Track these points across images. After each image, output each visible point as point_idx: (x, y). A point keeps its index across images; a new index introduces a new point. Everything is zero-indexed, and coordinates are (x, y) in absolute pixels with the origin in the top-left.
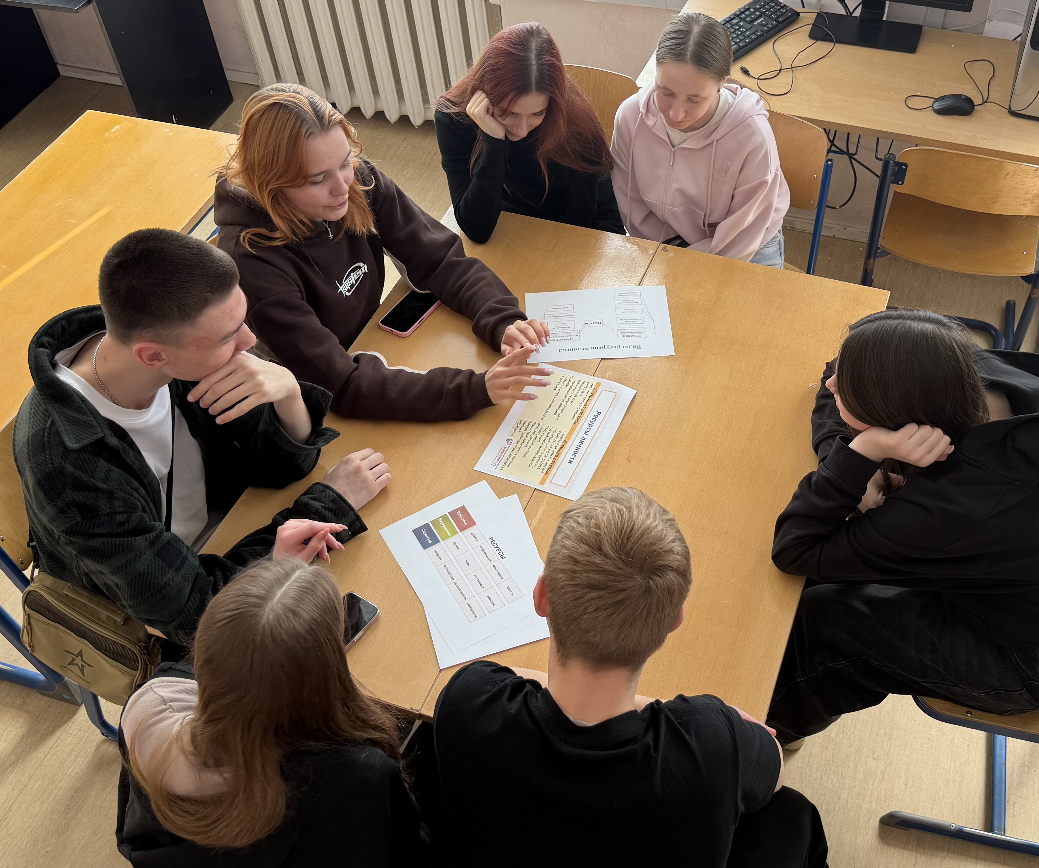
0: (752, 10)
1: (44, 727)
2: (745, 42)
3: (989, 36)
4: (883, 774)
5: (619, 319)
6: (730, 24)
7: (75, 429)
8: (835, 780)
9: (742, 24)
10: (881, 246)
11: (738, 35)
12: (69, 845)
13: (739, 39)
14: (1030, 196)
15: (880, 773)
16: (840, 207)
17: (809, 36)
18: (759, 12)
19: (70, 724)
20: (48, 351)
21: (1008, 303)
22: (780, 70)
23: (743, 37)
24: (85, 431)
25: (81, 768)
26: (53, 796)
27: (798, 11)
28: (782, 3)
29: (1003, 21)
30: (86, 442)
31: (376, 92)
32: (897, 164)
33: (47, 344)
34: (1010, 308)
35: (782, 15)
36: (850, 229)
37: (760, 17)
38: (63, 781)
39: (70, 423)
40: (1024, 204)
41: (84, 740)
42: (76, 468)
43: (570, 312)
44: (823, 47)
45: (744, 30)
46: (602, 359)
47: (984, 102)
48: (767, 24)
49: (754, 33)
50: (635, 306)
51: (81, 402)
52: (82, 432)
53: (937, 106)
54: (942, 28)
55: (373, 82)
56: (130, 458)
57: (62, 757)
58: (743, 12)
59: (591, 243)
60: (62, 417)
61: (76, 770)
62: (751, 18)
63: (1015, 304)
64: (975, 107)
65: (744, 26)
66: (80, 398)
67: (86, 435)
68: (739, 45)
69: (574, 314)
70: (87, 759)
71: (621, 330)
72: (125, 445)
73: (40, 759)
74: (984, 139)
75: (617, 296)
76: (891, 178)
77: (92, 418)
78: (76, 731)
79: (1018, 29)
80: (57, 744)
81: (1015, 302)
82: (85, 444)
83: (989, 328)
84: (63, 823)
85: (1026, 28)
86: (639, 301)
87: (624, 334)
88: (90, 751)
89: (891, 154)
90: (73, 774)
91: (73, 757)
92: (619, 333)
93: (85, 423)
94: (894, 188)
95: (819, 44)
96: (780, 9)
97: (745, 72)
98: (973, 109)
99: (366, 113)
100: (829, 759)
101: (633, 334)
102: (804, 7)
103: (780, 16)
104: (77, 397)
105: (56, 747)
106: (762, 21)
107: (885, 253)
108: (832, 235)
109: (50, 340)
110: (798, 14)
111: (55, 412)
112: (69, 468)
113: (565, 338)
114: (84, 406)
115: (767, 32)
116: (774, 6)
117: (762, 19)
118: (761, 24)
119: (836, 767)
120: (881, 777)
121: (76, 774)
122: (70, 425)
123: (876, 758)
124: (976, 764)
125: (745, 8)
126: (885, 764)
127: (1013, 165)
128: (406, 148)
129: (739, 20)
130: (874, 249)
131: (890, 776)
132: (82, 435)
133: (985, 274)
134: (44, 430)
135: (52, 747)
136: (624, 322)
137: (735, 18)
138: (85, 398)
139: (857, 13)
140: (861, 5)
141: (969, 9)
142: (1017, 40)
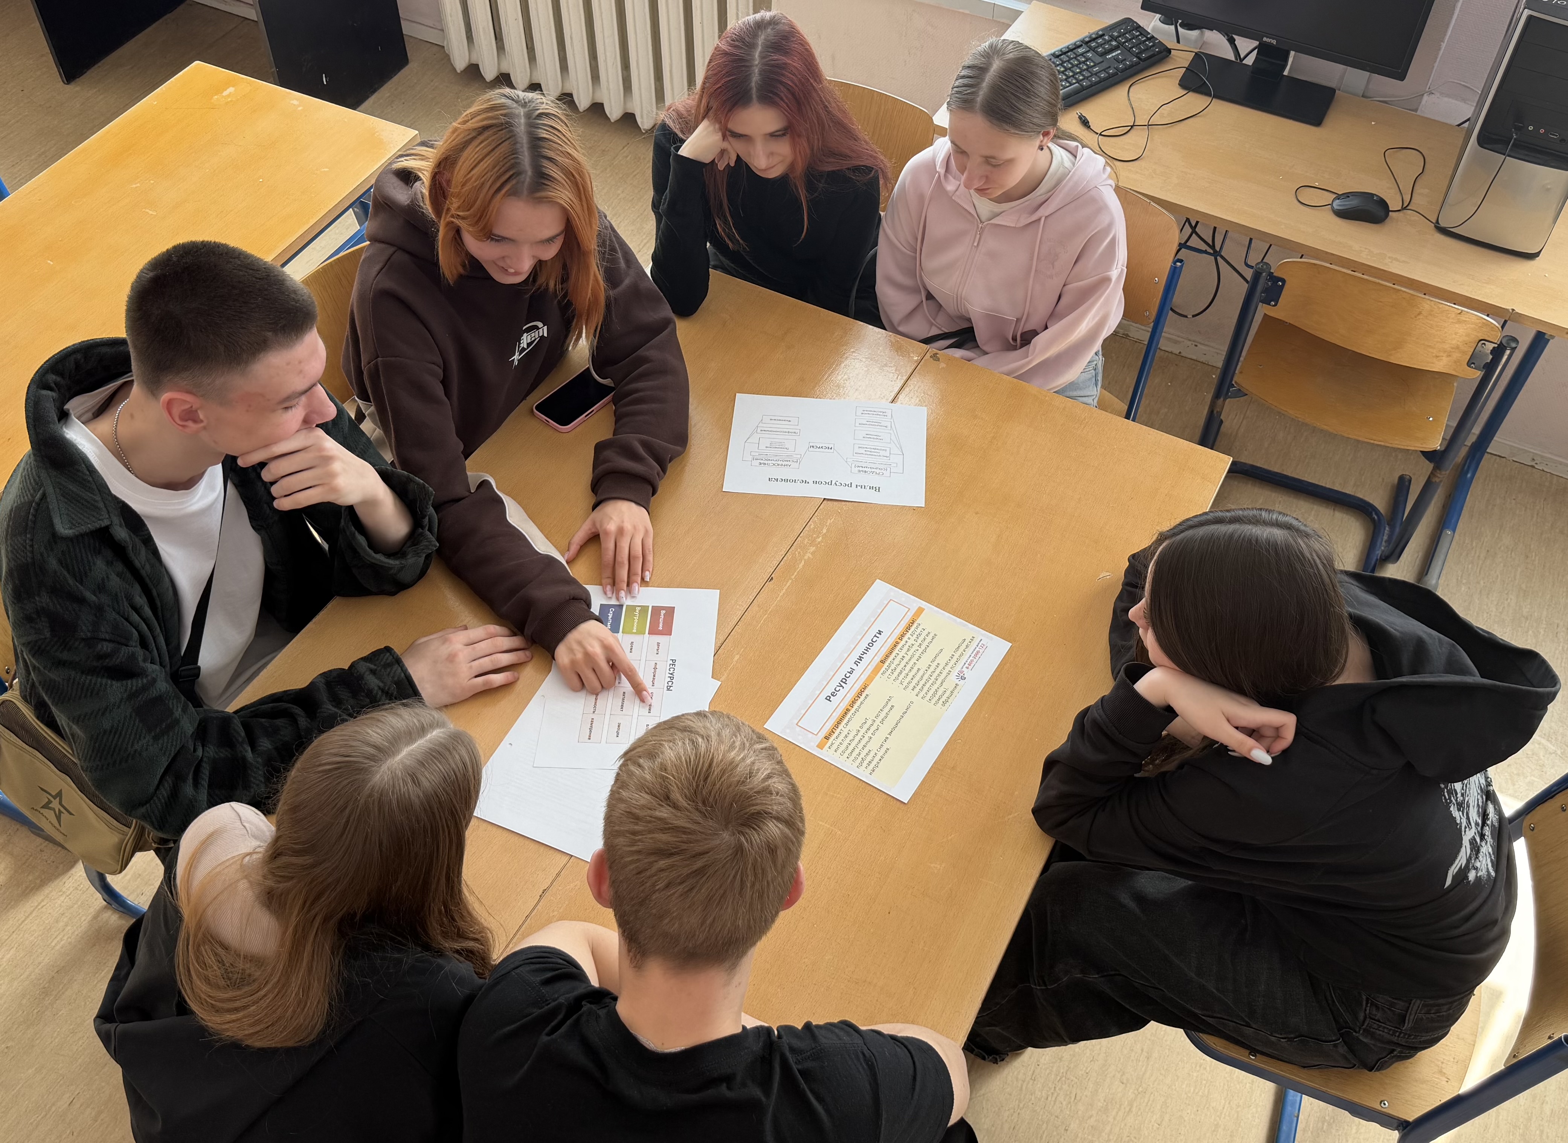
0: (1107, 38)
1: (30, 878)
2: (1090, 81)
3: (1426, 116)
4: (1131, 1104)
5: (856, 446)
6: (1074, 53)
7: (73, 508)
8: (1064, 1103)
9: (1090, 55)
10: (1236, 382)
11: (1082, 71)
12: (38, 1042)
13: (1083, 75)
14: (1447, 346)
15: (1126, 1103)
16: (1194, 316)
17: (1179, 84)
18: (1116, 40)
19: (65, 878)
20: (54, 394)
21: (1401, 478)
22: (1132, 127)
23: (1090, 74)
24: (85, 514)
25: (69, 940)
26: (27, 973)
27: (1169, 47)
28: (1149, 33)
29: (1448, 96)
30: (84, 529)
31: (595, 77)
32: (1272, 277)
33: (53, 385)
34: (1402, 486)
35: (1147, 49)
36: (1203, 347)
37: (1116, 48)
38: (44, 954)
39: (67, 499)
40: (1437, 357)
41: (79, 903)
42: (62, 564)
43: (792, 427)
44: (1195, 102)
45: (1092, 64)
46: (824, 499)
47: (1404, 208)
48: (1125, 60)
49: (1104, 70)
50: (882, 431)
51: (88, 473)
52: (82, 514)
53: (1337, 205)
54: (1363, 96)
55: (593, 62)
56: (140, 559)
57: (47, 922)
58: (1094, 39)
59: (836, 334)
60: (58, 490)
61: (63, 943)
62: (1104, 48)
63: (1410, 481)
64: (1390, 213)
65: (1093, 59)
66: (87, 467)
67: (86, 520)
68: (1081, 85)
69: (796, 431)
70: (80, 930)
71: (856, 463)
72: (137, 540)
73: (19, 920)
74: (1396, 259)
75: (859, 413)
76: (1261, 296)
77: (98, 498)
78: (71, 889)
79: (1466, 110)
80: (43, 904)
81: (1411, 478)
82: (81, 531)
83: (1370, 510)
84: (36, 1011)
85: (1477, 110)
86: (889, 424)
87: (861, 469)
88: (85, 920)
89: (1267, 264)
90: (58, 947)
91: (61, 924)
92: (853, 465)
93: (88, 502)
94: (1262, 310)
95: (1193, 98)
96: (1145, 41)
97: (1085, 123)
98: (1387, 215)
99: (580, 103)
100: (1061, 1075)
101: (873, 470)
102: (1178, 42)
103: (1144, 50)
104: (83, 466)
105: (42, 907)
106: (1118, 55)
107: (1240, 393)
108: (1177, 352)
109: (58, 379)
110: (1169, 51)
111: (49, 481)
112: (53, 564)
113: (779, 463)
114: (90, 479)
115: (1123, 70)
116: (1138, 36)
117: (1119, 52)
118: (1116, 59)
119: (1069, 1086)
120: (1127, 1109)
121: (62, 948)
122: (66, 503)
123: (1125, 1081)
124: (1259, 1109)
125: (1097, 34)
126: (1136, 1092)
127: (1428, 302)
128: (627, 157)
129: (1088, 49)
130: (1226, 386)
131: (1140, 1109)
132: (80, 518)
133: (1372, 442)
134: (30, 503)
135: (37, 906)
136: (862, 451)
137: (1082, 45)
138: (95, 469)
139: (1250, 61)
140: (1256, 51)
141: (1401, 77)
142: (1463, 125)
